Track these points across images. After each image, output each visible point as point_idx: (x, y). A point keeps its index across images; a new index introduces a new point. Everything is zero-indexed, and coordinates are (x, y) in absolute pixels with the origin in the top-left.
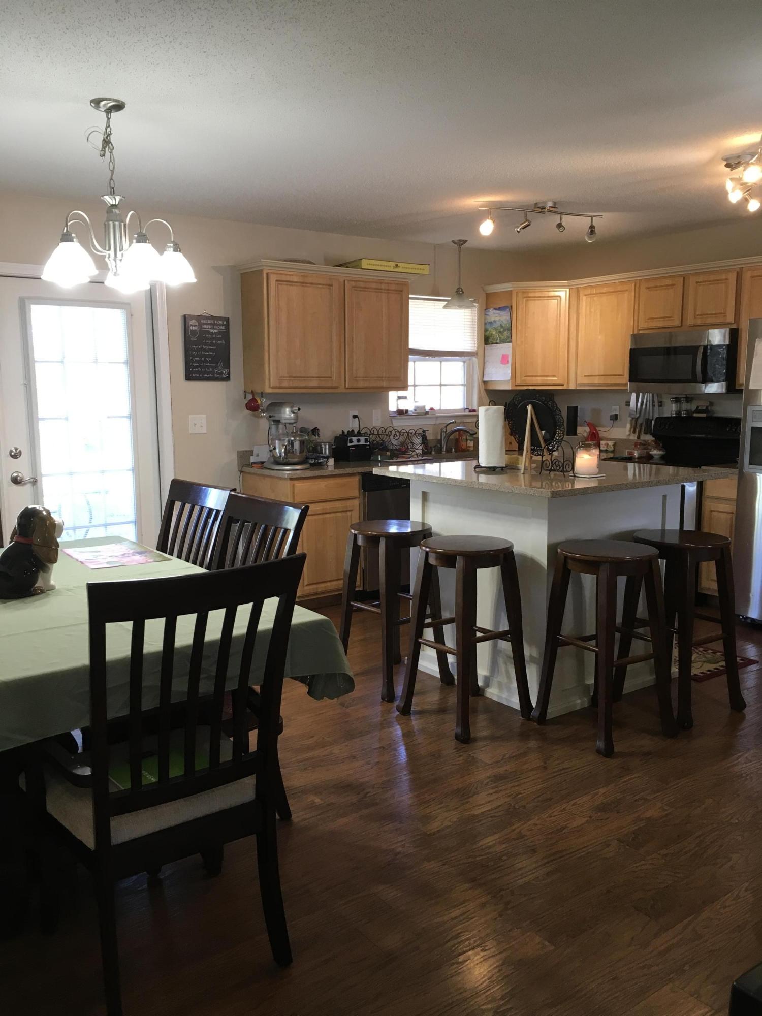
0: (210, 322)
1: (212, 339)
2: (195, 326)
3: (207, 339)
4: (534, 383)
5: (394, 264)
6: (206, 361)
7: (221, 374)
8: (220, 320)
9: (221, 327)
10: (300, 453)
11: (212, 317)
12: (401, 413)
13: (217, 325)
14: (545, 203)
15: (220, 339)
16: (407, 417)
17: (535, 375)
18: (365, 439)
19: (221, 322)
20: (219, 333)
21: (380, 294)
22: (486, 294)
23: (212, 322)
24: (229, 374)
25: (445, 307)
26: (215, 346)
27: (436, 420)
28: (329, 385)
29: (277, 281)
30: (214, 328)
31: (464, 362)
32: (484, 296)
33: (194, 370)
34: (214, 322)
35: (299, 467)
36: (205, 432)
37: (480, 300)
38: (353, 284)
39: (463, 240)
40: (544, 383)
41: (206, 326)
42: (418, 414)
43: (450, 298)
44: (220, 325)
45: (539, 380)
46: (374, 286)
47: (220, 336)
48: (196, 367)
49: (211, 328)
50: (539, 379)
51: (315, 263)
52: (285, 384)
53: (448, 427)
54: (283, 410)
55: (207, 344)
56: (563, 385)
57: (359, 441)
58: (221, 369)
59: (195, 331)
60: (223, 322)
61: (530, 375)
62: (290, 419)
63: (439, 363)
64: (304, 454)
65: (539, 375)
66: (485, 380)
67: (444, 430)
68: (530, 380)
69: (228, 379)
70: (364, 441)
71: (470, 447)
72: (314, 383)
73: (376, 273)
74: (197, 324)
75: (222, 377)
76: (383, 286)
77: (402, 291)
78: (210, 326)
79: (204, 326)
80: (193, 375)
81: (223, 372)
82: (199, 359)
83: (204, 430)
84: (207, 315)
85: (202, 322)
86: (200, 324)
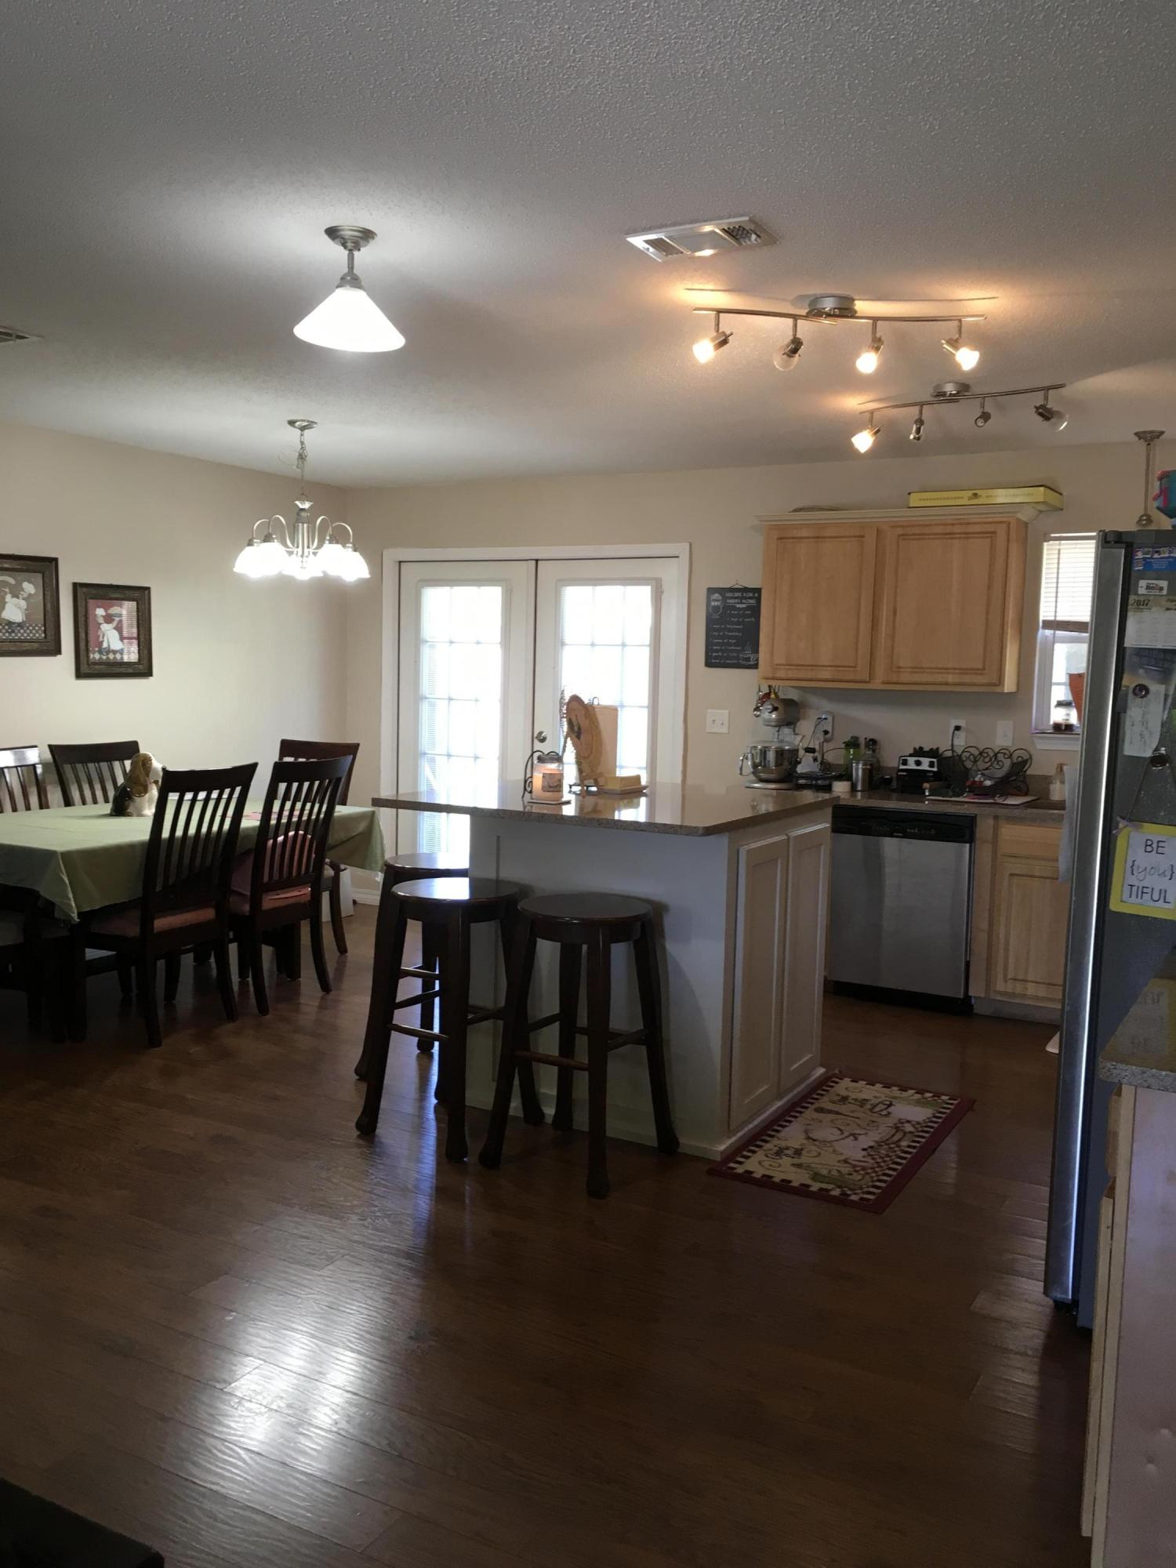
0: (736, 595)
1: (739, 616)
2: (718, 601)
3: (732, 616)
5: (970, 493)
6: (729, 644)
7: (748, 659)
8: (750, 592)
9: (750, 601)
11: (741, 589)
12: (1059, 728)
13: (746, 598)
15: (749, 616)
16: (1067, 735)
18: (930, 761)
19: (751, 595)
20: (747, 608)
21: (949, 541)
23: (741, 594)
24: (757, 660)
26: (741, 624)
28: (851, 677)
29: (778, 539)
30: (742, 603)
33: (714, 654)
34: (743, 594)
36: (726, 732)
38: (900, 531)
44: (750, 598)
46: (939, 530)
47: (749, 612)
48: (717, 651)
49: (738, 603)
52: (781, 674)
55: (731, 623)
57: (918, 763)
58: (748, 654)
59: (718, 607)
60: (754, 595)
69: (755, 666)
70: (928, 764)
72: (826, 674)
73: (954, 510)
74: (720, 598)
75: (747, 663)
76: (957, 529)
77: (994, 533)
78: (736, 601)
79: (728, 601)
80: (713, 661)
81: (750, 658)
82: (721, 641)
83: (724, 730)
84: (737, 586)
85: (727, 595)
86: (725, 598)
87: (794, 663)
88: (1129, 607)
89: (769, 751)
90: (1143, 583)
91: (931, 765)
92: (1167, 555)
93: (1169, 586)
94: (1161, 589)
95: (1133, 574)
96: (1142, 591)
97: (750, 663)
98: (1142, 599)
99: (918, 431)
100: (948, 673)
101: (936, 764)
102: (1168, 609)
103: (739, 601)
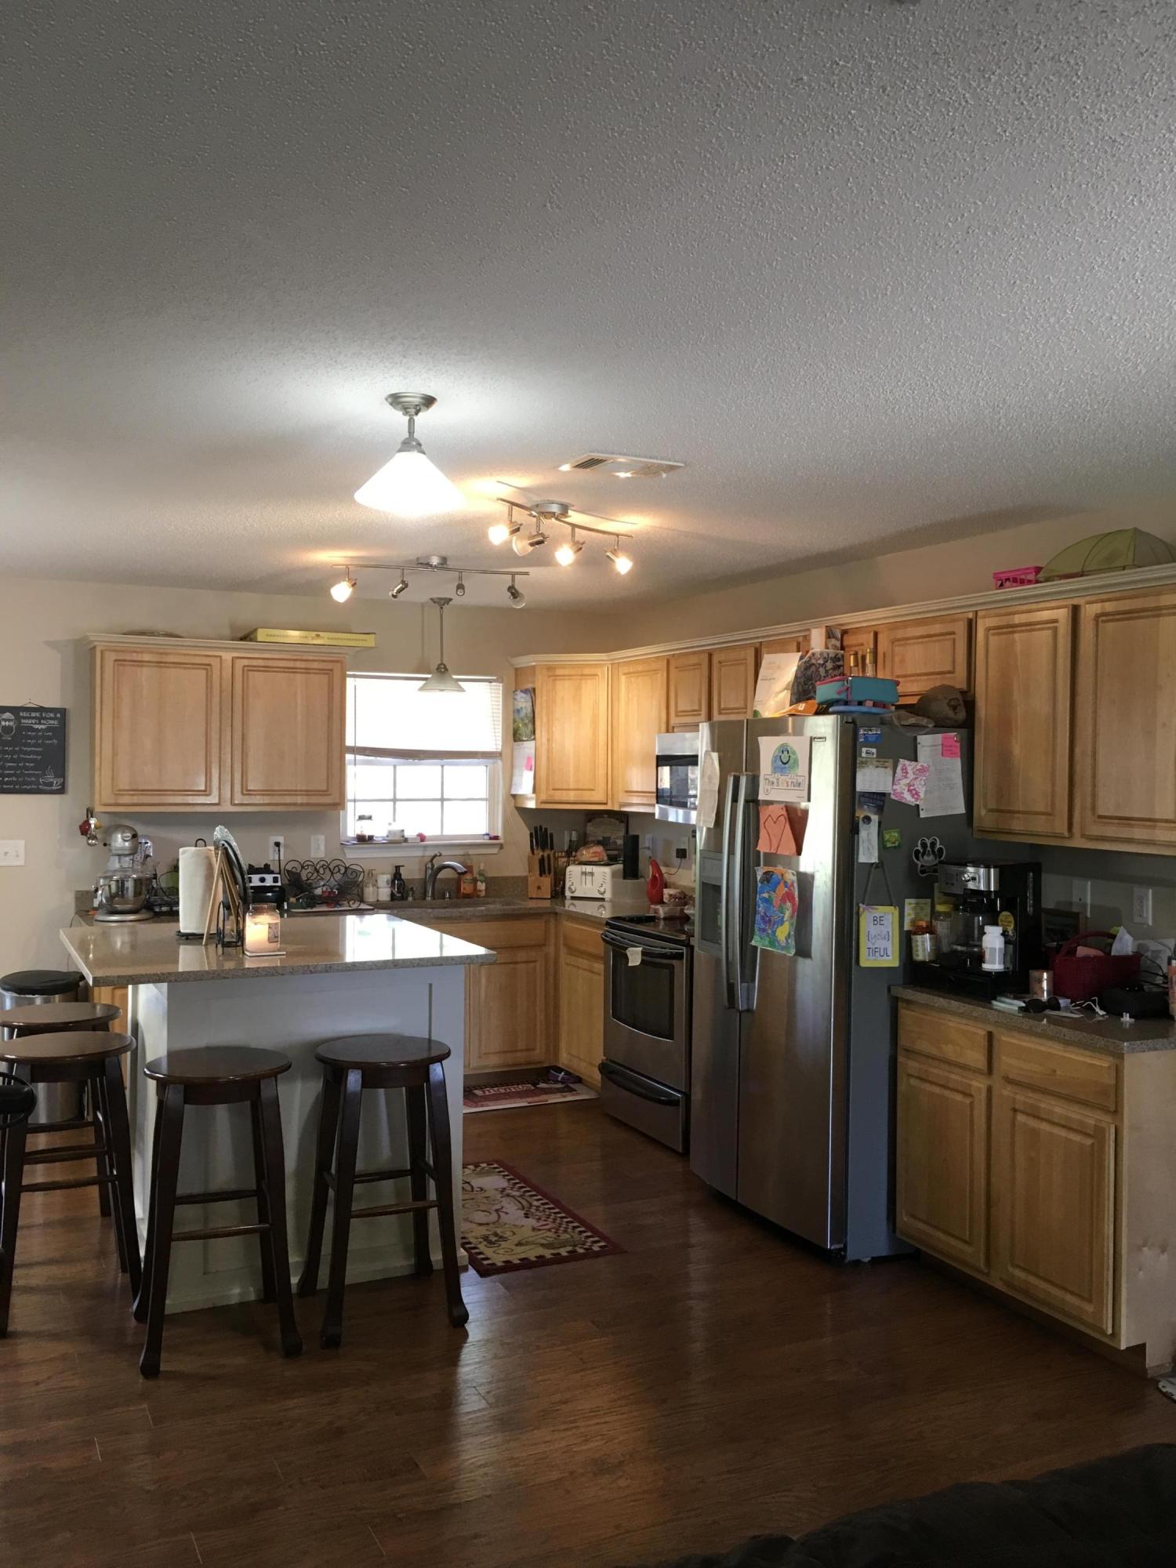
0: (33, 715)
1: (36, 738)
2: (9, 720)
3: (30, 738)
4: (565, 798)
5: (312, 634)
6: (27, 769)
7: (51, 784)
8: (51, 712)
9: (52, 722)
10: (135, 896)
11: (41, 709)
12: (362, 839)
13: (45, 718)
14: (428, 557)
15: (49, 738)
16: (371, 846)
17: (565, 787)
18: (274, 878)
19: (52, 715)
20: (49, 729)
21: (293, 675)
22: (516, 669)
23: (38, 714)
24: (63, 785)
25: (422, 689)
26: (41, 747)
27: (424, 851)
28: (201, 800)
29: (116, 660)
30: (40, 724)
31: (487, 766)
32: (512, 672)
33: (6, 779)
34: (41, 715)
35: (132, 917)
36: (23, 864)
37: (505, 678)
38: (246, 662)
39: (446, 599)
40: (579, 799)
41: (26, 721)
42: (391, 842)
43: (429, 676)
44: (51, 718)
45: (572, 796)
46: (283, 663)
47: (50, 734)
48: (10, 776)
49: (36, 724)
50: (572, 793)
51: (183, 635)
52: (122, 800)
53: (434, 861)
54: (113, 836)
55: (29, 745)
56: (606, 804)
58: (51, 777)
59: (10, 727)
60: (55, 715)
61: (559, 787)
62: (123, 849)
63: (440, 767)
64: (143, 897)
65: (571, 787)
66: (513, 792)
67: (429, 865)
68: (559, 796)
69: (62, 790)
70: (271, 880)
71: (480, 891)
72: (175, 798)
73: (285, 647)
74: (13, 717)
75: (49, 788)
76: (298, 664)
77: (332, 670)
78: (34, 721)
79: (23, 721)
80: (5, 786)
81: (52, 783)
82: (15, 765)
83: (21, 862)
84: (29, 706)
85: (21, 714)
86: (18, 718)
87: (141, 788)
88: (858, 765)
89: (128, 881)
90: (864, 750)
91: (275, 880)
92: (875, 732)
93: (877, 752)
94: (873, 754)
95: (858, 743)
96: (864, 755)
97: (54, 788)
98: (864, 760)
99: (399, 591)
100: (296, 795)
101: (279, 879)
102: (877, 767)
103: (37, 721)
